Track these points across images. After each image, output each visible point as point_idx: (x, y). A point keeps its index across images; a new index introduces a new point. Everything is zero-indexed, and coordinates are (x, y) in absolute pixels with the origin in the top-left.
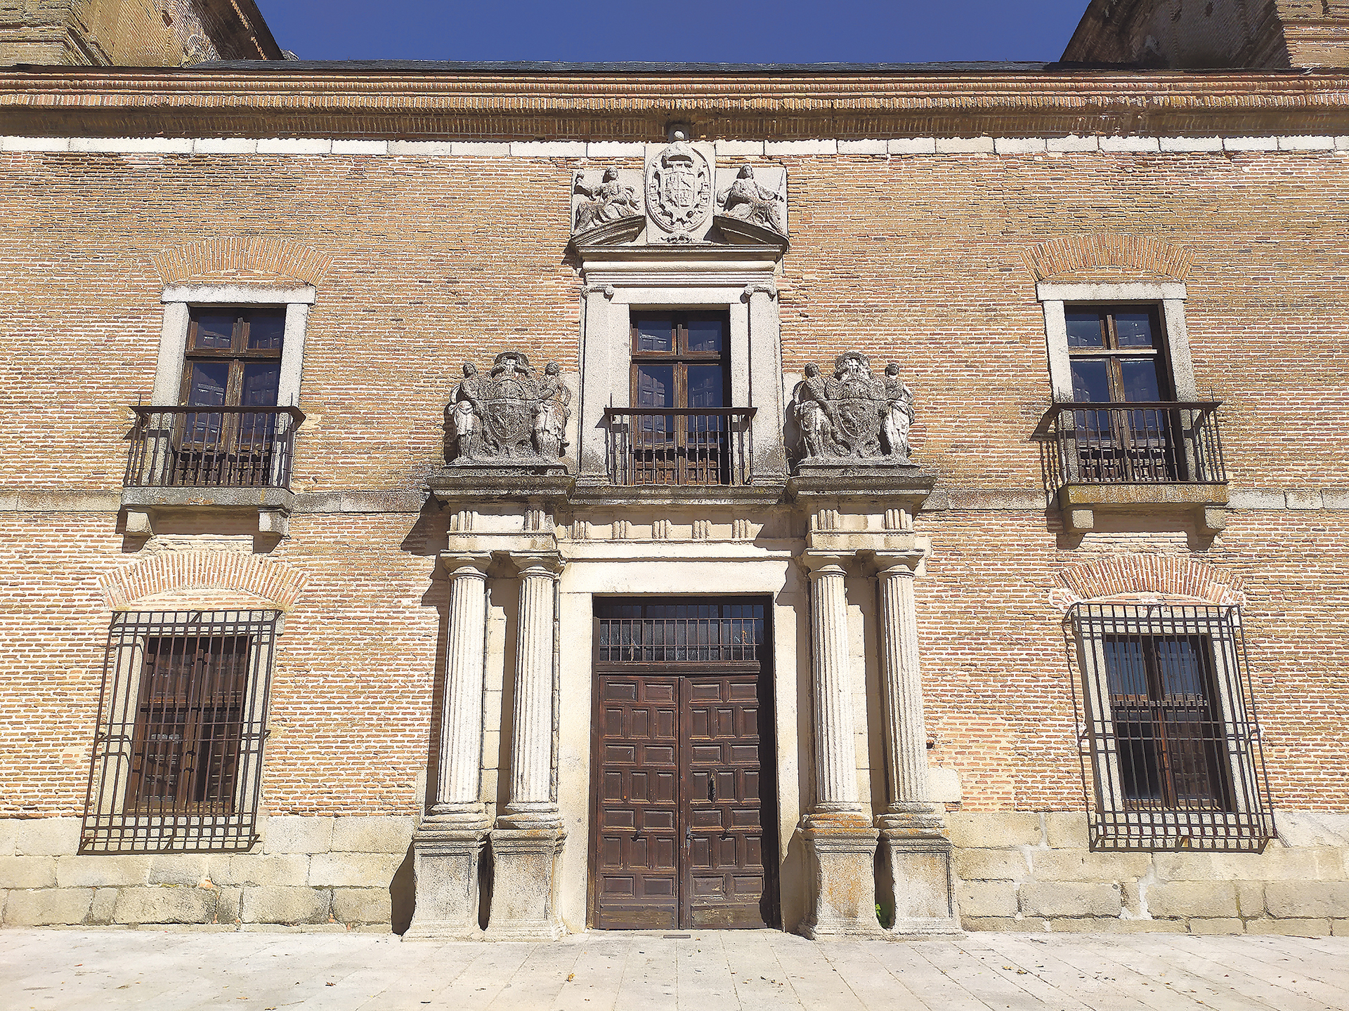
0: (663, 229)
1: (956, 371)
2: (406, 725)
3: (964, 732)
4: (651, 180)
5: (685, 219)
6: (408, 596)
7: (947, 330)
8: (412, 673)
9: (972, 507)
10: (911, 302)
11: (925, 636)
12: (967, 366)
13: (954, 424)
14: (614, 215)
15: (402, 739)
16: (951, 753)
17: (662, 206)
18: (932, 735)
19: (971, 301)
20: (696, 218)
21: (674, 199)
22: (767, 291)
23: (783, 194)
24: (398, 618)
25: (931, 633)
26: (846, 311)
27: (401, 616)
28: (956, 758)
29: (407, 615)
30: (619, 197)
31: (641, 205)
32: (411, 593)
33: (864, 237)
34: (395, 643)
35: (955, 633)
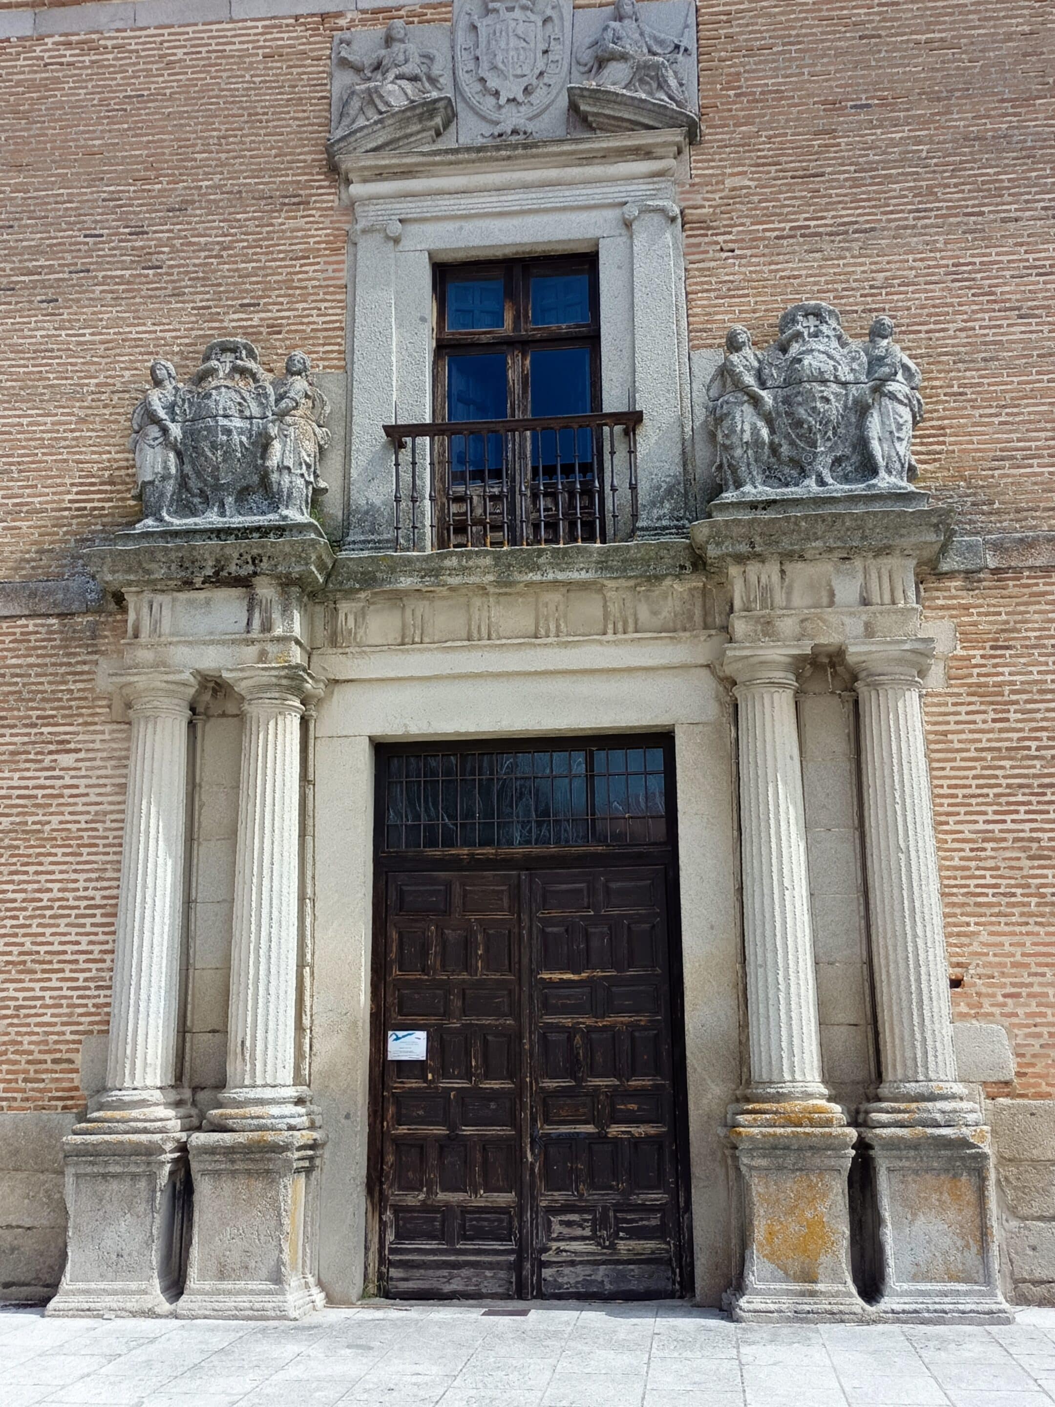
0: (484, 118)
1: (1000, 326)
2: (65, 962)
3: (1018, 958)
4: (463, 38)
5: (520, 97)
6: (68, 751)
7: (984, 255)
8: (74, 876)
9: (1030, 563)
10: (918, 211)
11: (946, 791)
12: (1020, 317)
13: (996, 420)
14: (398, 102)
15: (59, 984)
16: (993, 995)
17: (482, 80)
18: (959, 965)
19: (1027, 202)
20: (539, 97)
21: (501, 66)
22: (662, 210)
23: (689, 41)
24: (52, 787)
25: (956, 786)
26: (802, 236)
27: (59, 783)
28: (1004, 1005)
29: (68, 781)
30: (406, 69)
31: (445, 80)
32: (72, 746)
33: (834, 105)
34: (47, 828)
35: (1000, 786)
